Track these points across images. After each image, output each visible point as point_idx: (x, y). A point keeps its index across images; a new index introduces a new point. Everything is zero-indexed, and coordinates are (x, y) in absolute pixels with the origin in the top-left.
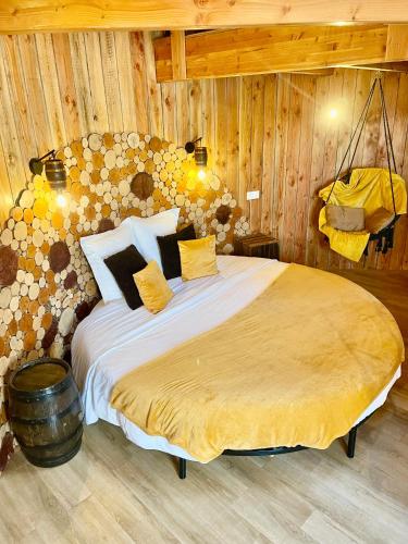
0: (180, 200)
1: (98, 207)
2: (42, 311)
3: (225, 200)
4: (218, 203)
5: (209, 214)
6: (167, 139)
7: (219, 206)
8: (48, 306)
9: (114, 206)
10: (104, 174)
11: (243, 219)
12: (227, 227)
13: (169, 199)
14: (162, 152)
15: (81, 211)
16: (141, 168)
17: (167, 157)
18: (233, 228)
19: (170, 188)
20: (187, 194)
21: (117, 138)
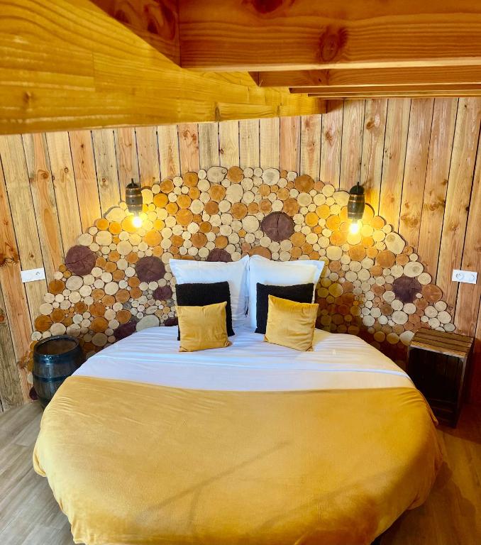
0: (334, 253)
1: (210, 236)
2: (118, 307)
3: (411, 270)
4: (397, 271)
5: (380, 282)
6: (323, 179)
7: (398, 276)
8: (126, 304)
9: (234, 239)
10: (223, 206)
11: (440, 305)
12: (411, 308)
13: (316, 248)
14: (313, 193)
15: (186, 236)
16: (277, 207)
17: (319, 200)
18: (420, 312)
19: (320, 234)
20: (346, 247)
21: (248, 173)
